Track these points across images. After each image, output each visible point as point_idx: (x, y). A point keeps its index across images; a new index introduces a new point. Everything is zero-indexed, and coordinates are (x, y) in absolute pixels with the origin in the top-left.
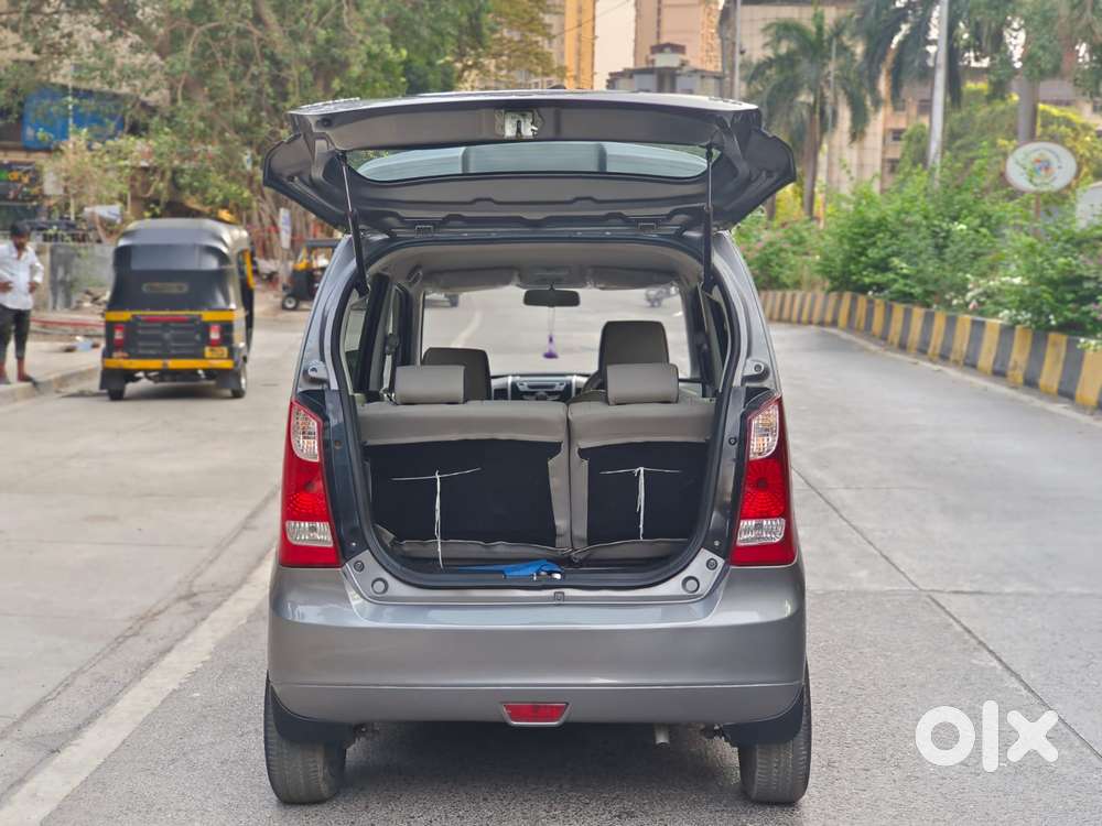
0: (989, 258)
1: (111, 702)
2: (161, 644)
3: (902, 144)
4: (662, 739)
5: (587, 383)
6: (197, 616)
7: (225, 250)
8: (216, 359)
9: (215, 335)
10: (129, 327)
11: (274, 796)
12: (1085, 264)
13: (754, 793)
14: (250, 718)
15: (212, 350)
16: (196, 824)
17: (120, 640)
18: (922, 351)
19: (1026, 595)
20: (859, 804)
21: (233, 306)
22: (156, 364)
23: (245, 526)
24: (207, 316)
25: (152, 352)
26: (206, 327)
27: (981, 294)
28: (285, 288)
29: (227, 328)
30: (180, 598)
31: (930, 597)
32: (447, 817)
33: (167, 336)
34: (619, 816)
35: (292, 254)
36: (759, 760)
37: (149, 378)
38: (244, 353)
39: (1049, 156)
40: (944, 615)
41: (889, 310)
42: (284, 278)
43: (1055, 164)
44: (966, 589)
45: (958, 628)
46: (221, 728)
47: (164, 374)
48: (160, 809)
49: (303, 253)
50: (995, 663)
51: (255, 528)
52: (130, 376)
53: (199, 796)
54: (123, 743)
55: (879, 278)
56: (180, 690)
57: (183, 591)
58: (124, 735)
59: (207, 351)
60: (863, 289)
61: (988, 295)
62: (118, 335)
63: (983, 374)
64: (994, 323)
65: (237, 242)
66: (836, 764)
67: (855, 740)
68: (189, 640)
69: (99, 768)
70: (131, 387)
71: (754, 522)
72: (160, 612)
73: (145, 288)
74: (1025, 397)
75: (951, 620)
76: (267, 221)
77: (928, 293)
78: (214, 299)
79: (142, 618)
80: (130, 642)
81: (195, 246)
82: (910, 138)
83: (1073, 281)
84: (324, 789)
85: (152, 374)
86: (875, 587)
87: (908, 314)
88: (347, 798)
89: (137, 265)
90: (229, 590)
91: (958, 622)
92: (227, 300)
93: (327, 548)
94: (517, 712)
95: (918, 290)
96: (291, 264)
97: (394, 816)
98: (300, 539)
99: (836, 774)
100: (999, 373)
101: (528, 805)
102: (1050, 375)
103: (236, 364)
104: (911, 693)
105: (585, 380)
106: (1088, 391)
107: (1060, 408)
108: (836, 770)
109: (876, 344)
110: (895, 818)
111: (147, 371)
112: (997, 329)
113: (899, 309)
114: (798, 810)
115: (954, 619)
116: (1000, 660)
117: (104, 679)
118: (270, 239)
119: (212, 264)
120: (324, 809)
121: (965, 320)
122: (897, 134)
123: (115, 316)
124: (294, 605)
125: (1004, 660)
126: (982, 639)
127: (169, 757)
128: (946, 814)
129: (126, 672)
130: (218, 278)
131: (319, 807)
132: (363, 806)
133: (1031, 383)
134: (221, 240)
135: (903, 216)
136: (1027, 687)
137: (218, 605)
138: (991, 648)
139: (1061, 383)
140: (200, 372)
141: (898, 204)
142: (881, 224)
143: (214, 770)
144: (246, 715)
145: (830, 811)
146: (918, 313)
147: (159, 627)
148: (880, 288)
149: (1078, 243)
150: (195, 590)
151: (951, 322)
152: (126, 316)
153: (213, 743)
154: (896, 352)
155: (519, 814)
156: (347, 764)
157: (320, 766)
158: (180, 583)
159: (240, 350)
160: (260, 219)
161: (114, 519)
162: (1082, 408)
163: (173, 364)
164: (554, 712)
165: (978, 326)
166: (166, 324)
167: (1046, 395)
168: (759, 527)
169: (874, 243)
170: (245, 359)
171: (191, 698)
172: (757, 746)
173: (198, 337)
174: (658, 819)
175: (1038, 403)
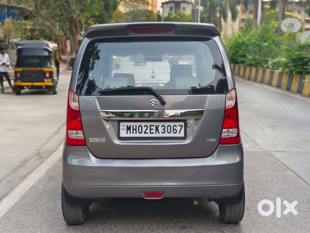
0: (275, 53)
1: (12, 189)
2: (30, 170)
3: (244, 23)
4: (196, 203)
5: (164, 86)
6: (41, 160)
7: (50, 50)
8: (48, 82)
9: (47, 75)
10: (22, 73)
11: (65, 222)
12: (304, 54)
13: (225, 220)
14: (57, 195)
15: (47, 80)
16: (39, 232)
17: (16, 169)
18: (255, 80)
19: (298, 152)
20: (259, 223)
21: (53, 66)
22: (30, 84)
23: (57, 132)
24: (45, 69)
25: (29, 80)
26: (45, 73)
27: (272, 63)
28: (69, 63)
29: (51, 73)
30: (36, 155)
31: (269, 153)
32: (123, 229)
33: (33, 75)
34: (181, 228)
35: (71, 54)
36: (227, 210)
37: (28, 88)
38: (56, 81)
39: (293, 22)
40: (274, 158)
41: (245, 69)
42: (69, 61)
43: (295, 24)
44: (280, 150)
45: (280, 163)
46: (48, 198)
47: (32, 87)
48: (27, 227)
49: (74, 53)
50: (293, 174)
51: (59, 133)
52: (22, 87)
53: (40, 222)
54: (16, 203)
55: (242, 59)
56: (35, 185)
57: (37, 152)
58: (16, 201)
59: (45, 80)
60: (238, 63)
61: (274, 63)
62: (18, 75)
63: (274, 87)
64: (277, 72)
65: (54, 48)
66: (250, 209)
67: (254, 201)
68: (38, 169)
69: (7, 212)
70: (23, 91)
71: (226, 130)
72: (29, 160)
73: (26, 61)
74: (287, 93)
75: (277, 160)
76: (63, 44)
77: (257, 63)
78: (47, 65)
79: (23, 161)
80: (20, 169)
81: (41, 48)
82: (247, 21)
83: (301, 59)
84: (82, 220)
85: (29, 87)
86: (252, 150)
87: (251, 70)
88: (90, 222)
89: (24, 54)
90: (51, 153)
91: (279, 161)
92: (51, 64)
93: (82, 139)
94: (147, 195)
95: (254, 63)
96: (70, 57)
97: (106, 229)
98: (73, 137)
99: (250, 213)
100: (279, 86)
101: (150, 224)
102: (294, 86)
103: (54, 84)
104: (269, 184)
105: (164, 85)
106: (306, 91)
107: (297, 96)
108: (250, 211)
109: (241, 78)
110: (272, 228)
111: (27, 86)
112: (278, 73)
113: (248, 69)
114: (240, 225)
115: (278, 160)
116: (295, 173)
117: (11, 182)
118: (64, 49)
119: (46, 54)
120: (82, 226)
121: (268, 71)
122: (243, 20)
123: (17, 69)
124: (71, 159)
125: (296, 173)
126: (288, 166)
127: (31, 209)
128: (288, 226)
129: (18, 179)
130: (48, 58)
131: (80, 226)
132: (95, 225)
133: (288, 89)
134: (49, 46)
135: (249, 41)
136: (305, 182)
137: (48, 157)
138: (291, 169)
139: (298, 89)
140: (44, 87)
141: (248, 37)
142: (243, 43)
143: (45, 213)
144: (56, 193)
145: (250, 225)
146: (254, 69)
147: (29, 164)
148: (242, 62)
149: (302, 47)
150: (41, 152)
151: (264, 72)
152: (20, 69)
153: (45, 203)
154: (247, 80)
155: (147, 228)
156: (90, 210)
157: (80, 213)
158: (36, 150)
159: (55, 80)
160: (61, 43)
161: (16, 130)
162: (304, 96)
163: (35, 84)
164: (160, 195)
165: (272, 73)
166: (32, 72)
167: (293, 92)
168: (228, 131)
169: (241, 49)
170: (57, 83)
171: (39, 188)
172: (227, 205)
173: (42, 76)
174: (194, 229)
175: (291, 95)
